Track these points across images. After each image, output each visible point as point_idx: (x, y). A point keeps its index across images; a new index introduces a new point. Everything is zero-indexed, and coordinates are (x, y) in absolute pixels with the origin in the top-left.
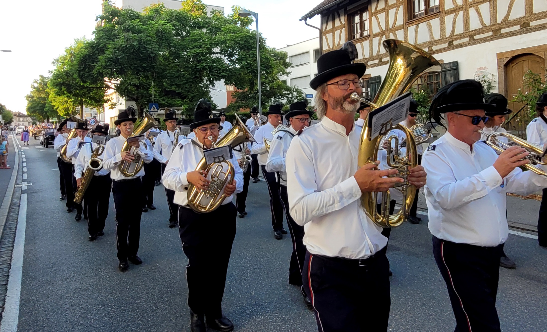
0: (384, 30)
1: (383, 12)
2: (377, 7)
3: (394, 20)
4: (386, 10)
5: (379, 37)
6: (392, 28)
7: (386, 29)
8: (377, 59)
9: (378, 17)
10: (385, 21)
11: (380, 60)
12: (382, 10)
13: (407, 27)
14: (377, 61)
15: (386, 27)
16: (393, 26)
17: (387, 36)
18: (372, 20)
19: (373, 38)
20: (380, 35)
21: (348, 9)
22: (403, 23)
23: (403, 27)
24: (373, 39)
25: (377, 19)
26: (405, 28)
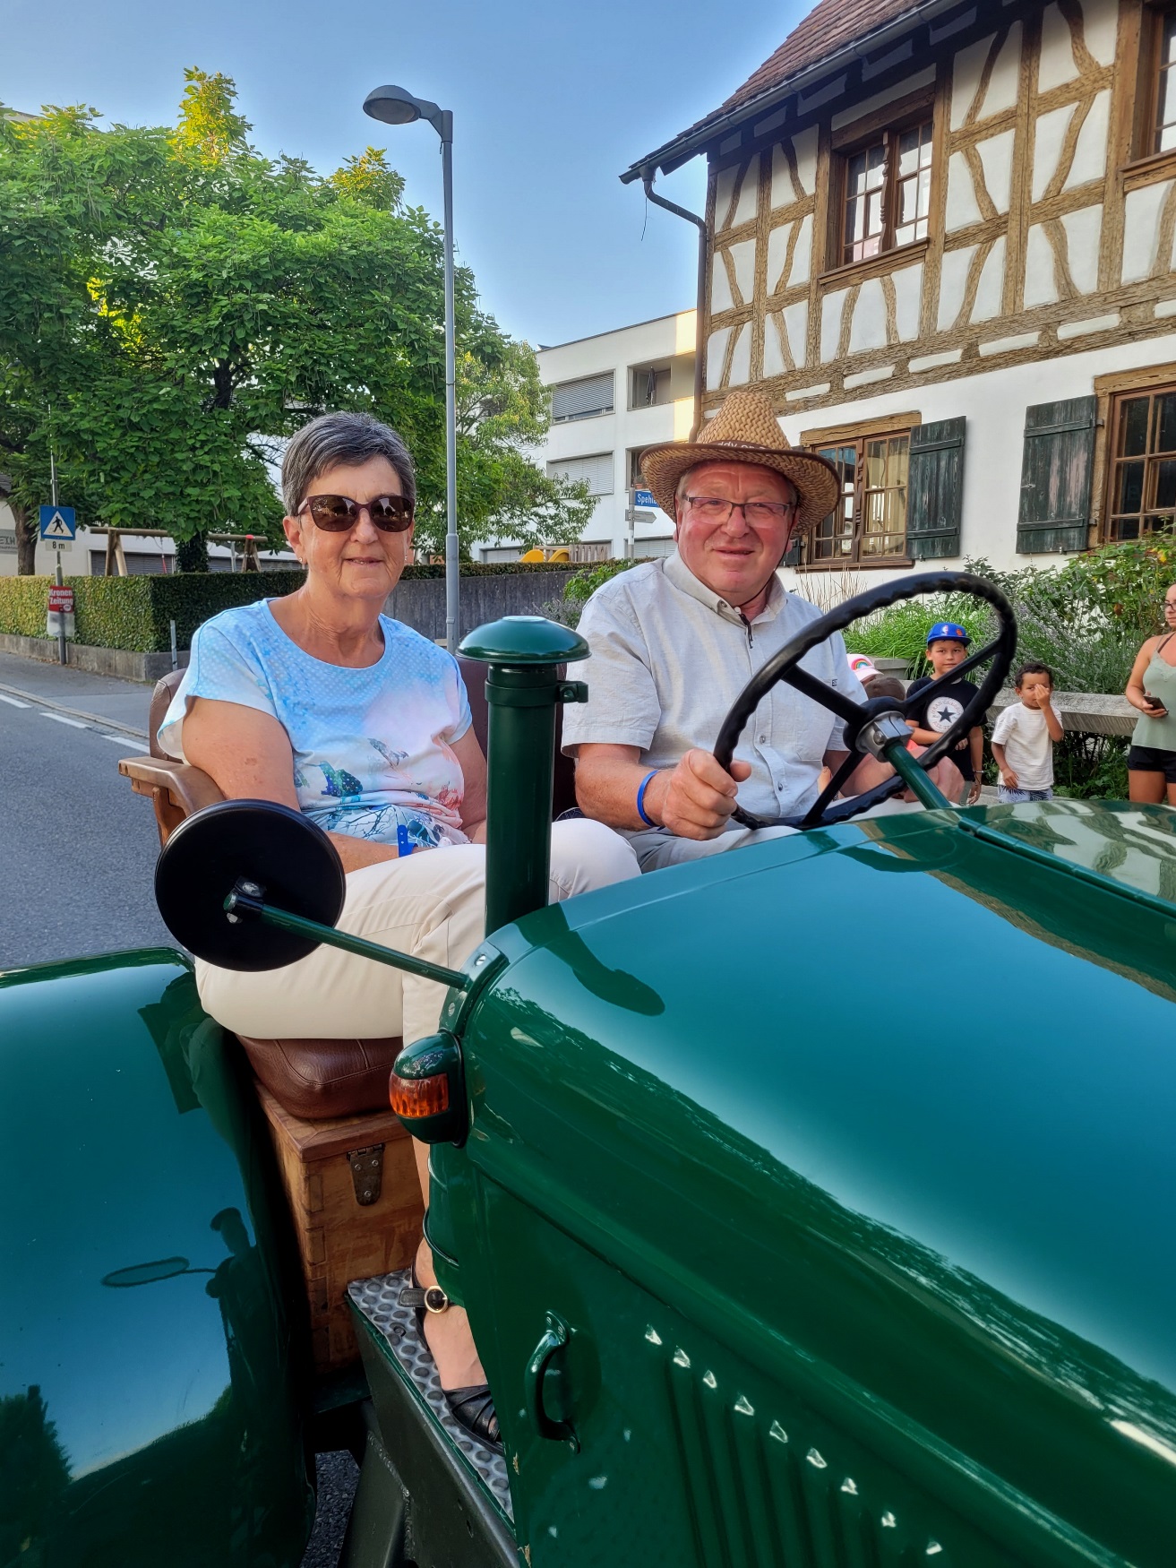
0: (1000, 212)
1: (1006, 129)
2: (975, 108)
3: (1061, 164)
4: (1019, 120)
5: (977, 246)
6: (1045, 199)
7: (1011, 206)
8: (955, 345)
9: (978, 157)
10: (1014, 171)
11: (970, 351)
12: (1005, 120)
13: (1125, 194)
14: (955, 356)
15: (1012, 199)
16: (1048, 191)
17: (1015, 239)
18: (946, 171)
19: (945, 251)
20: (982, 237)
21: (833, 129)
22: (1101, 174)
23: (1103, 194)
24: (947, 258)
25: (971, 165)
26: (1108, 197)
